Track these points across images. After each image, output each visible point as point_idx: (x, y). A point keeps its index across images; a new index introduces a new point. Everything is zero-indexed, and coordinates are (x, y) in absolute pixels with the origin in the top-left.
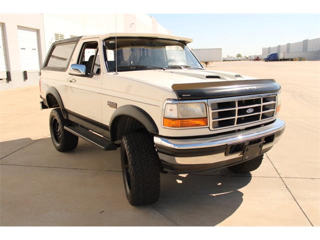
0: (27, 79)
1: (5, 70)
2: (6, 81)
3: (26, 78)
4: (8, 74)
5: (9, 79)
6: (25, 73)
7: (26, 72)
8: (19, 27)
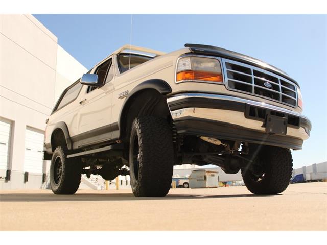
0: (27, 181)
1: (5, 169)
2: (4, 179)
3: (26, 179)
4: (8, 173)
5: (8, 178)
6: (26, 174)
7: (28, 173)
8: (29, 127)
